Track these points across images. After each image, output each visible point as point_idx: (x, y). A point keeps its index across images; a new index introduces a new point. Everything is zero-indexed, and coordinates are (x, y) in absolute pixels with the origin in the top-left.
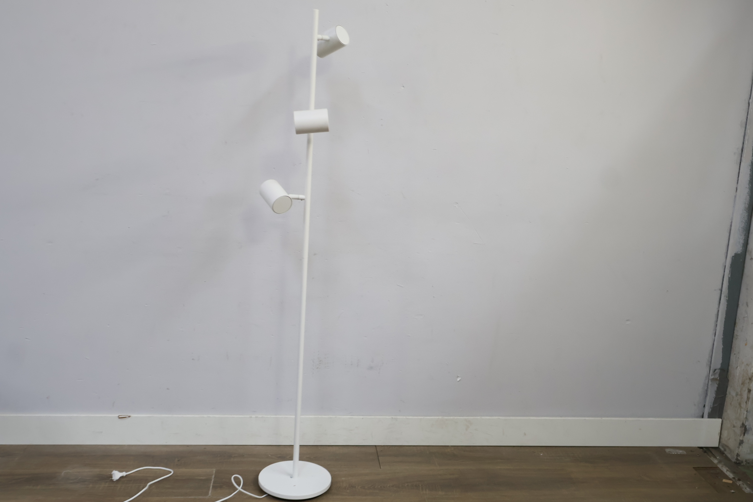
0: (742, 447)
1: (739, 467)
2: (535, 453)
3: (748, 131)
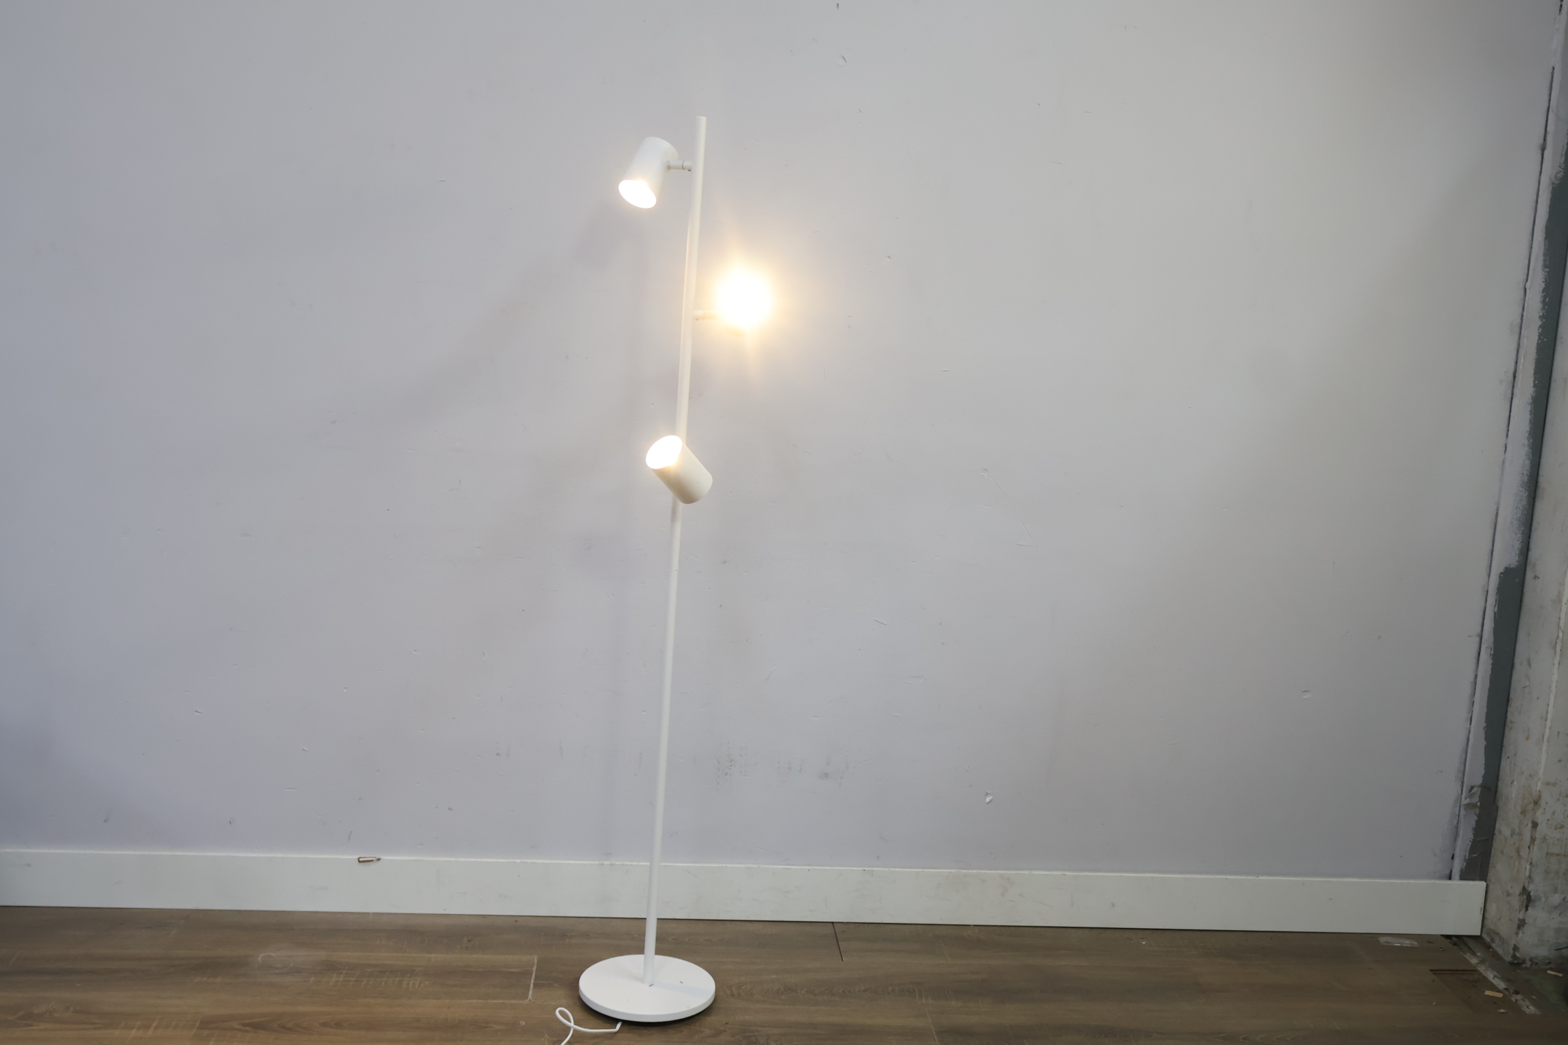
0: (1523, 932)
1: (1519, 971)
2: (1131, 940)
3: (1524, 341)
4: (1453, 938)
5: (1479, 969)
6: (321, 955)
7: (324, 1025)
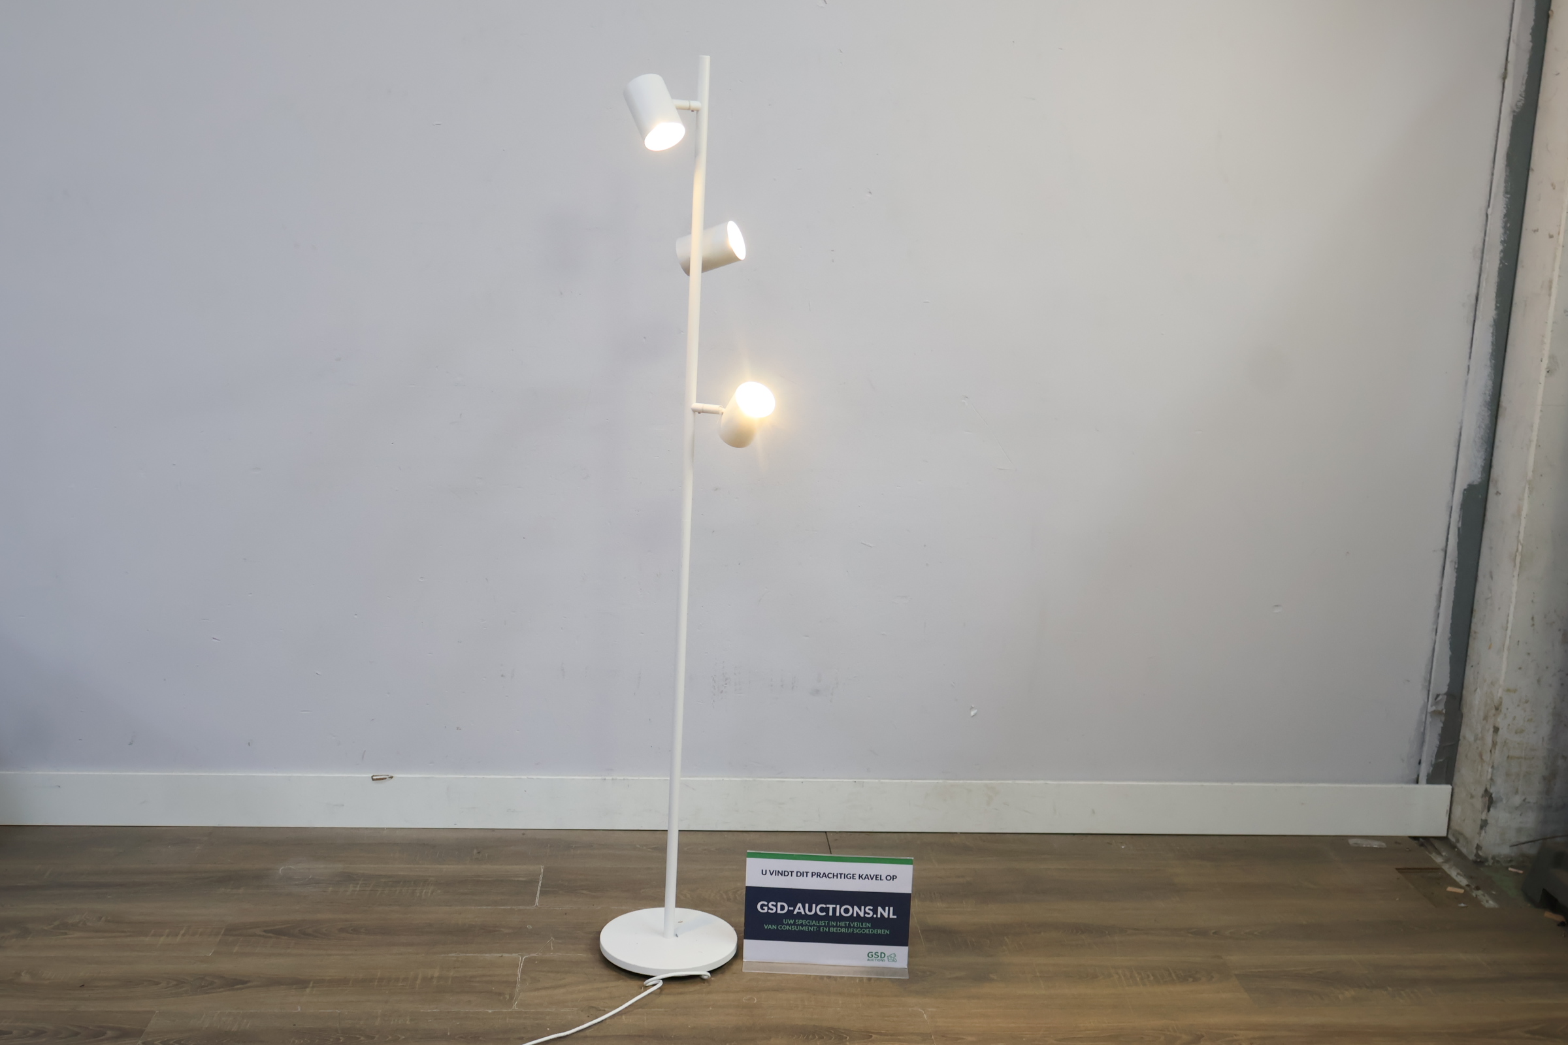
0: (1485, 832)
1: (1482, 869)
2: (1111, 844)
3: (1486, 265)
4: (1421, 839)
5: (1443, 867)
6: (339, 867)
7: (341, 930)
